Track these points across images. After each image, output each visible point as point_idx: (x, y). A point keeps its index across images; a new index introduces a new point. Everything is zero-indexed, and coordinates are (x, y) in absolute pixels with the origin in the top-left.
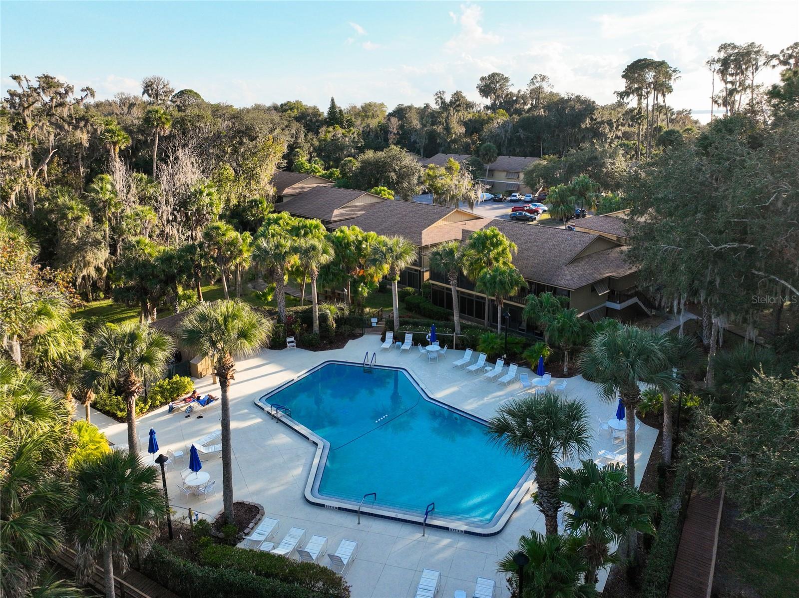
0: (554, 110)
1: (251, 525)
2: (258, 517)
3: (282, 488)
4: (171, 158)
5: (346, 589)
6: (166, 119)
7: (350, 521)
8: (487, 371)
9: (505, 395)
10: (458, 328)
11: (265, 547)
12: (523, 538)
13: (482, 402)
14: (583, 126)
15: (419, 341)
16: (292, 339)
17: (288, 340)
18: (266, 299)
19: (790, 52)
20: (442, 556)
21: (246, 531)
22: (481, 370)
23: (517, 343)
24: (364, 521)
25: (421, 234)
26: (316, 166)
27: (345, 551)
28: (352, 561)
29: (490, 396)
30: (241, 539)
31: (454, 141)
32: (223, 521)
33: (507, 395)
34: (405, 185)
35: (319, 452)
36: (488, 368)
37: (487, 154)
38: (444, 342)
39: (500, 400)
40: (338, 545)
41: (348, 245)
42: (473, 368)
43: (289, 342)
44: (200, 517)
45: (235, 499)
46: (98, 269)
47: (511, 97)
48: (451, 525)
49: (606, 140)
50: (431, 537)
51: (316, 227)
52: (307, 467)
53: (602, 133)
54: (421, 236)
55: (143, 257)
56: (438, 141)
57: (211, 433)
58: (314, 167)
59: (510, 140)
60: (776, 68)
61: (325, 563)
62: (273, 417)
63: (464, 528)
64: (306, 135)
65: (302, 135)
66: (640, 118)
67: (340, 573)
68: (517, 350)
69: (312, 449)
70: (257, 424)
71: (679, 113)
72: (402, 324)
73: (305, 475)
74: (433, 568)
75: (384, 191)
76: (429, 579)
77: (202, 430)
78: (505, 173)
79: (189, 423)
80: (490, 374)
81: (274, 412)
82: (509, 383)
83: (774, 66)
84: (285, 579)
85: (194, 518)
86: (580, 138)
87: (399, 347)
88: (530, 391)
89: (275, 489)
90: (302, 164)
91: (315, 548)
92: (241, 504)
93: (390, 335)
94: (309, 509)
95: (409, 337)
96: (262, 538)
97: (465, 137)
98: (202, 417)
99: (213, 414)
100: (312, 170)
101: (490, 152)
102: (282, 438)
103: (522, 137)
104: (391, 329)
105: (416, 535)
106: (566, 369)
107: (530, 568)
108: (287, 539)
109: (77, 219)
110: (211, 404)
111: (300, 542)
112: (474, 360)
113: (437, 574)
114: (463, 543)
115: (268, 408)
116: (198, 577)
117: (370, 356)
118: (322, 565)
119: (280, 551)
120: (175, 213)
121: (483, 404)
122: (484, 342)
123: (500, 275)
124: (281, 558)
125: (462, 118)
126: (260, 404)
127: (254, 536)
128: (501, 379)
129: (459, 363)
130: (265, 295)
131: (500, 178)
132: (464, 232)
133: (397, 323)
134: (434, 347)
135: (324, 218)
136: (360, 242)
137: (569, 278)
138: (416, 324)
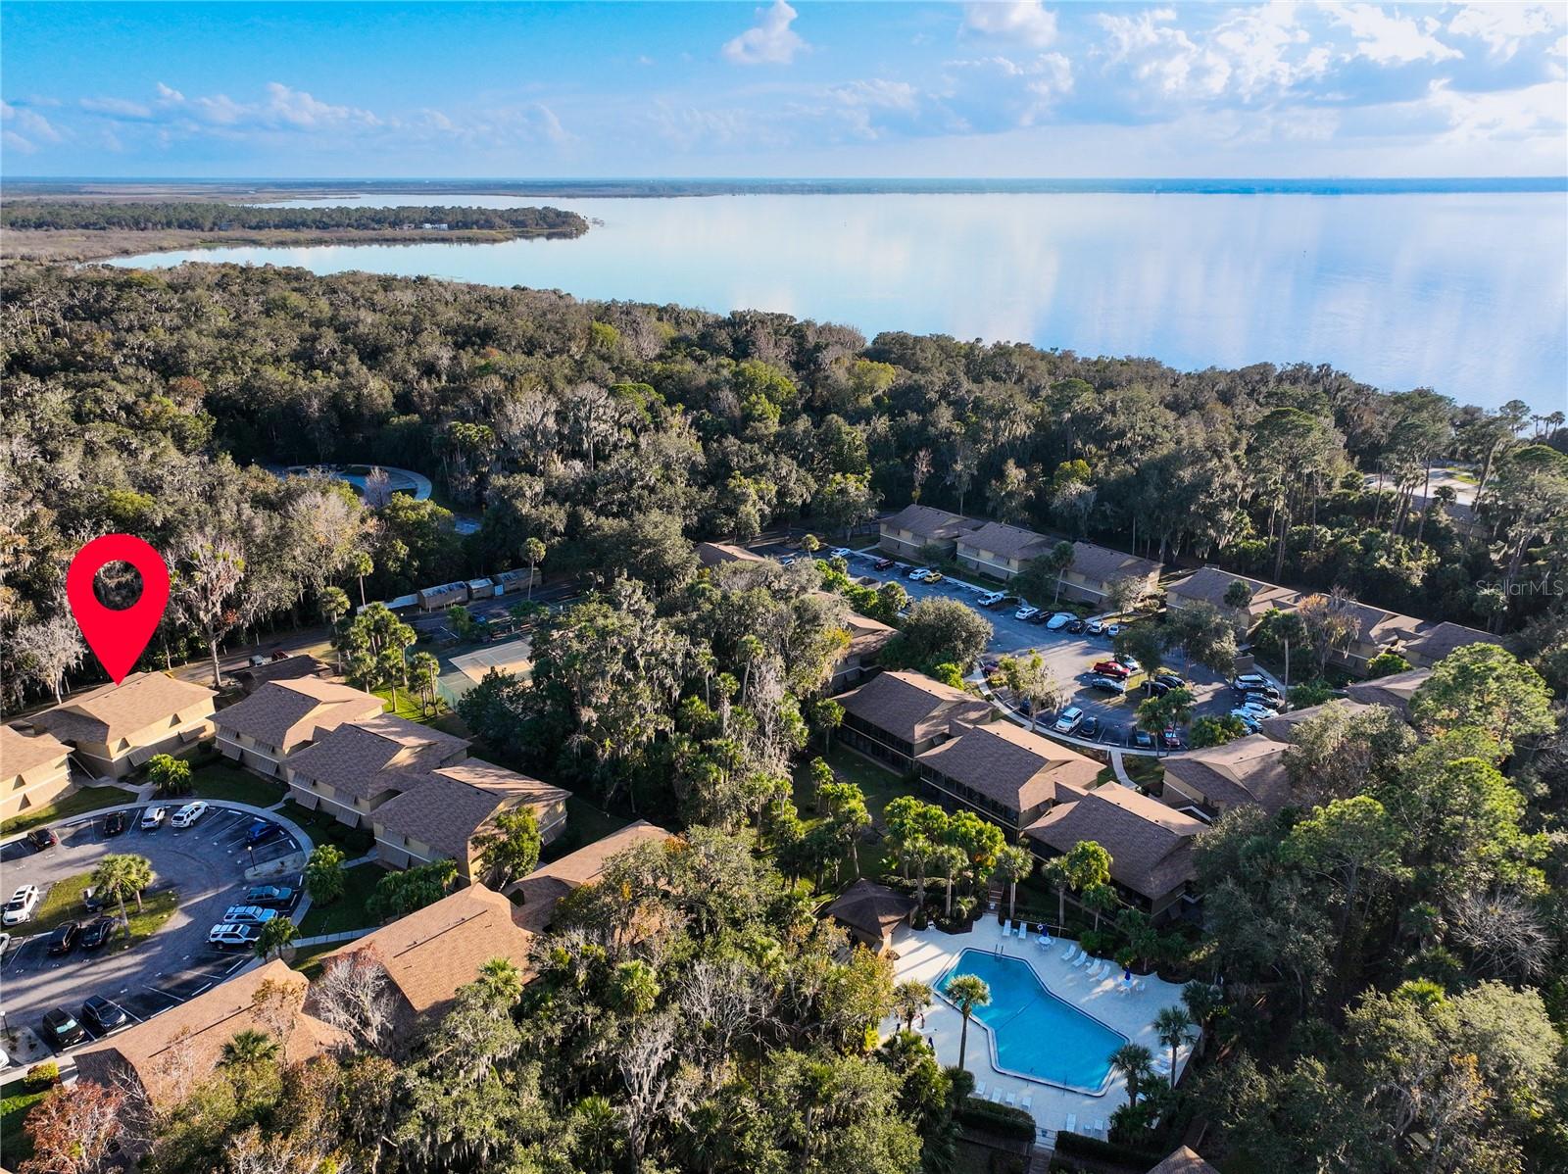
8: (1088, 968)
10: (1062, 921)
11: (986, 1098)
12: (1119, 1105)
14: (1193, 508)
15: (1032, 930)
16: (931, 922)
22: (1084, 966)
23: (1110, 940)
25: (1018, 795)
26: (842, 575)
31: (1010, 496)
35: (990, 1036)
36: (1089, 964)
37: (1062, 558)
38: (1053, 933)
42: (1076, 963)
43: (930, 925)
48: (1079, 1091)
51: (941, 816)
52: (987, 1047)
54: (1018, 798)
58: (840, 578)
61: (1019, 1107)
63: (1085, 1092)
66: (1274, 491)
68: (1112, 947)
69: (984, 1032)
72: (1017, 913)
73: (987, 1053)
75: (953, 672)
78: (1082, 575)
80: (1090, 971)
82: (1105, 979)
86: (1189, 522)
87: (1017, 934)
93: (1008, 923)
94: (998, 1075)
95: (1023, 926)
97: (1026, 487)
101: (1066, 555)
103: (1108, 512)
104: (1009, 917)
111: (1002, 1095)
112: (1077, 956)
122: (1084, 939)
123: (1100, 895)
128: (1099, 976)
129: (1066, 956)
130: (890, 863)
131: (1077, 582)
132: (1058, 786)
133: (1012, 912)
134: (1046, 940)
135: (905, 737)
136: (980, 833)
137: (1154, 885)
138: (1027, 913)
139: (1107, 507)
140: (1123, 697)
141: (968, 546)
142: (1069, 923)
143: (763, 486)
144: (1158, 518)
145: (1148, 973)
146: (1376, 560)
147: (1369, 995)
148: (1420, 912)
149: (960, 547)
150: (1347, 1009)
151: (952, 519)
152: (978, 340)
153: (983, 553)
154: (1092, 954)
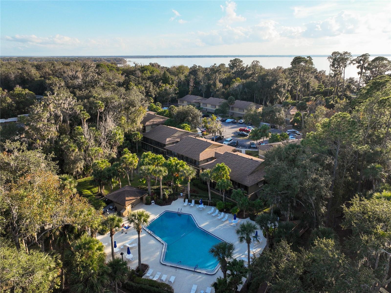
0: (260, 80)
1: (146, 271)
2: (148, 268)
3: (154, 259)
4: (104, 120)
5: (173, 290)
6: (102, 105)
7: (173, 270)
8: (218, 216)
9: (223, 226)
10: (210, 198)
11: (151, 278)
12: (218, 278)
13: (215, 228)
14: (272, 88)
15: (197, 203)
16: (153, 201)
17: (152, 202)
18: (143, 183)
19: (361, 58)
20: (198, 281)
21: (145, 273)
22: (217, 216)
23: (229, 205)
24: (178, 270)
25: (199, 155)
26: (158, 107)
27: (172, 279)
28: (174, 282)
29: (219, 226)
30: (144, 275)
31: (218, 91)
32: (138, 269)
33: (224, 226)
34: (195, 121)
35: (164, 247)
36: (219, 215)
37: (230, 101)
38: (205, 204)
39: (221, 228)
40: (171, 277)
41: (172, 166)
42: (214, 215)
43: (152, 203)
44: (132, 269)
45: (142, 263)
46: (81, 169)
47: (244, 69)
48: (202, 272)
49: (282, 94)
50: (196, 275)
51: (161, 158)
52: (161, 252)
53: (280, 92)
54: (199, 156)
55: (100, 169)
56: (211, 91)
57: (132, 239)
58: (158, 108)
59: (241, 93)
60: (355, 64)
61: (167, 283)
62: (149, 234)
63: (206, 273)
64: (153, 87)
65: (152, 87)
66: (297, 84)
67: (171, 285)
68: (230, 208)
69: (162, 246)
70: (144, 236)
71: (320, 72)
72: (191, 196)
73: (160, 255)
74: (196, 284)
75: (187, 126)
76: (195, 287)
77: (128, 238)
78: (238, 109)
79: (123, 235)
80: (219, 218)
81: (149, 232)
82: (225, 221)
83: (354, 64)
84: (157, 287)
85: (130, 269)
86: (271, 93)
87: (190, 205)
88: (231, 224)
89: (152, 259)
90: (152, 106)
91: (164, 278)
92: (142, 264)
93: (187, 200)
94: (162, 266)
95: (193, 201)
96: (149, 275)
97: (223, 89)
98: (126, 233)
99: (130, 232)
100: (157, 109)
101: (232, 100)
102: (153, 242)
103: (246, 91)
104: (187, 198)
105: (192, 275)
106: (244, 216)
107: (218, 286)
108: (156, 275)
109: (73, 151)
110: (129, 228)
111: (160, 276)
112: (214, 212)
113: (197, 286)
114: (205, 277)
115: (147, 230)
116: (134, 286)
117: (180, 209)
118: (166, 283)
119: (155, 279)
120: (107, 144)
121: (216, 229)
122: (218, 205)
123: (224, 183)
124: (155, 281)
125: (222, 78)
126: (145, 229)
127: (147, 275)
128: (222, 220)
129: (209, 213)
130: (143, 181)
131: (236, 111)
132: (216, 153)
133: (189, 196)
134: (202, 206)
135: (163, 142)
136: (177, 164)
137: (249, 182)
138: (196, 196)
139: (246, 90)
140: (248, 137)
141: (203, 104)
142: (213, 199)
143: (139, 87)
144: (262, 92)
145: (246, 218)
146: (330, 102)
147: (356, 200)
148: (373, 168)
149: (201, 104)
150: (344, 206)
151: (200, 98)
152: (215, 64)
153: (208, 105)
154: (221, 211)
